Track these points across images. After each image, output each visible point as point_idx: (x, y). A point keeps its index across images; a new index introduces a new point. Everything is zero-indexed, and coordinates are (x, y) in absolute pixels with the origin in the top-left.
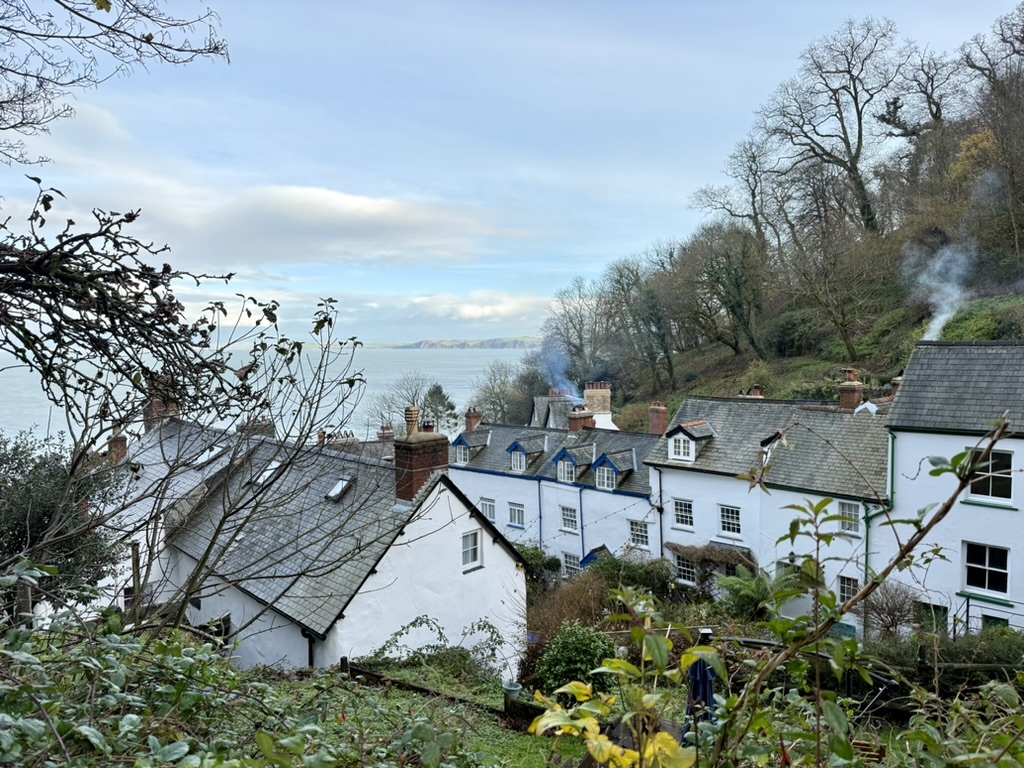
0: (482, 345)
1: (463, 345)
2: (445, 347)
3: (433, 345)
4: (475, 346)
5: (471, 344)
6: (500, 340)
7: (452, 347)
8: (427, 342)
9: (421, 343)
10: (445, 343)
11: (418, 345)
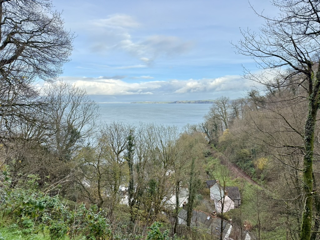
0: (195, 102)
1: (189, 103)
2: (184, 103)
3: (180, 102)
4: (193, 103)
5: (192, 102)
6: (201, 101)
7: (186, 103)
8: (178, 101)
9: (176, 102)
10: (184, 102)
11: (175, 102)
